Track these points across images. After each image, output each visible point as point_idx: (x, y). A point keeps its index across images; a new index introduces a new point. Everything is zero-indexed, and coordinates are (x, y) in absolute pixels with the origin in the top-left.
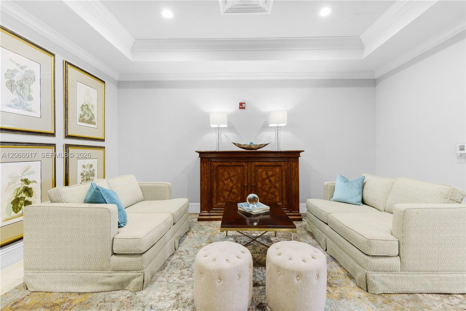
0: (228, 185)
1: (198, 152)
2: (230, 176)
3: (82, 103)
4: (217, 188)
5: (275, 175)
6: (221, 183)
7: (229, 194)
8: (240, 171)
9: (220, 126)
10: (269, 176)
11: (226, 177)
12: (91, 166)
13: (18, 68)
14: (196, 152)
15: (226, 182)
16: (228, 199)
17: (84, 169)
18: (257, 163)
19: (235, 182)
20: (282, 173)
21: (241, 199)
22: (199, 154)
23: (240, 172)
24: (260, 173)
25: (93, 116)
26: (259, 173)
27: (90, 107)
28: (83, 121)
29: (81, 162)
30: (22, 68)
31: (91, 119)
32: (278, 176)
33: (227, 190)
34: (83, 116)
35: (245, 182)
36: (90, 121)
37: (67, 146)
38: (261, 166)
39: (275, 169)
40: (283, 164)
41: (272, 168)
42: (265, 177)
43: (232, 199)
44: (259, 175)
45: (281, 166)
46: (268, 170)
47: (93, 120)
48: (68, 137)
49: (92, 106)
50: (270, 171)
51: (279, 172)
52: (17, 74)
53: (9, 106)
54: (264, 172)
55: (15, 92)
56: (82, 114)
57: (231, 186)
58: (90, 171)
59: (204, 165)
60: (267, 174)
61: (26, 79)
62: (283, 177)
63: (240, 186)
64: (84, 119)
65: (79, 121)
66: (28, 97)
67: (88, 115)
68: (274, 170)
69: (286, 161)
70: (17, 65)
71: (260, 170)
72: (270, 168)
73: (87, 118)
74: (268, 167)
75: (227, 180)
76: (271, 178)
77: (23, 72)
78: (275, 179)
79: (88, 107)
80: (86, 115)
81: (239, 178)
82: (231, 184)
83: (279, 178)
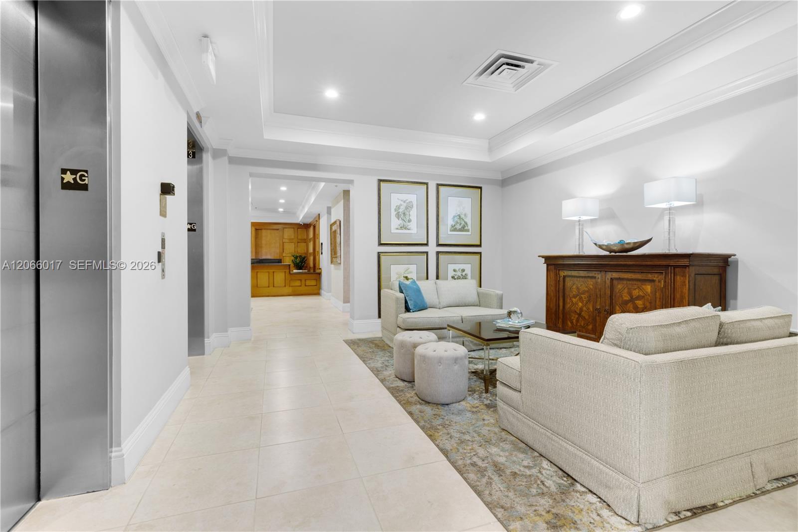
0: (577, 304)
1: (543, 257)
2: (579, 292)
3: (453, 214)
4: (564, 307)
5: (643, 297)
6: (568, 301)
7: (577, 318)
8: (592, 285)
9: (581, 219)
10: (634, 297)
11: (574, 293)
12: (463, 270)
13: (402, 203)
14: (539, 256)
15: (574, 300)
16: (577, 325)
17: (455, 273)
18: (615, 275)
19: (585, 302)
20: (656, 294)
21: (592, 328)
22: (544, 259)
23: (591, 287)
24: (619, 291)
25: (466, 224)
26: (617, 291)
27: (462, 216)
28: (455, 230)
29: (451, 267)
30: (404, 202)
31: (464, 227)
32: (648, 299)
33: (576, 311)
34: (455, 225)
35: (598, 303)
36: (463, 229)
37: (438, 253)
38: (619, 279)
39: (644, 287)
40: (657, 277)
41: (639, 283)
42: (628, 299)
43: (581, 326)
44: (618, 294)
45: (653, 281)
46: (633, 287)
47: (466, 228)
48: (439, 245)
49: (465, 215)
50: (635, 289)
51: (651, 293)
52: (401, 207)
53: (397, 229)
54: (626, 291)
55: (400, 219)
56: (454, 224)
57: (580, 306)
58: (462, 275)
59: (550, 274)
60: (630, 294)
61: (406, 208)
62: (657, 302)
63: (591, 309)
64: (456, 228)
65: (451, 231)
66: (409, 220)
67: (460, 224)
68: (643, 289)
69: (663, 273)
70: (402, 201)
71: (620, 286)
72: (635, 284)
73: (458, 227)
74: (633, 283)
75: (576, 297)
76: (637, 301)
77: (405, 204)
78: (644, 304)
79: (460, 217)
80: (458, 224)
81: (590, 297)
82: (580, 304)
83: (651, 303)
